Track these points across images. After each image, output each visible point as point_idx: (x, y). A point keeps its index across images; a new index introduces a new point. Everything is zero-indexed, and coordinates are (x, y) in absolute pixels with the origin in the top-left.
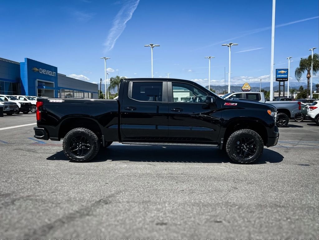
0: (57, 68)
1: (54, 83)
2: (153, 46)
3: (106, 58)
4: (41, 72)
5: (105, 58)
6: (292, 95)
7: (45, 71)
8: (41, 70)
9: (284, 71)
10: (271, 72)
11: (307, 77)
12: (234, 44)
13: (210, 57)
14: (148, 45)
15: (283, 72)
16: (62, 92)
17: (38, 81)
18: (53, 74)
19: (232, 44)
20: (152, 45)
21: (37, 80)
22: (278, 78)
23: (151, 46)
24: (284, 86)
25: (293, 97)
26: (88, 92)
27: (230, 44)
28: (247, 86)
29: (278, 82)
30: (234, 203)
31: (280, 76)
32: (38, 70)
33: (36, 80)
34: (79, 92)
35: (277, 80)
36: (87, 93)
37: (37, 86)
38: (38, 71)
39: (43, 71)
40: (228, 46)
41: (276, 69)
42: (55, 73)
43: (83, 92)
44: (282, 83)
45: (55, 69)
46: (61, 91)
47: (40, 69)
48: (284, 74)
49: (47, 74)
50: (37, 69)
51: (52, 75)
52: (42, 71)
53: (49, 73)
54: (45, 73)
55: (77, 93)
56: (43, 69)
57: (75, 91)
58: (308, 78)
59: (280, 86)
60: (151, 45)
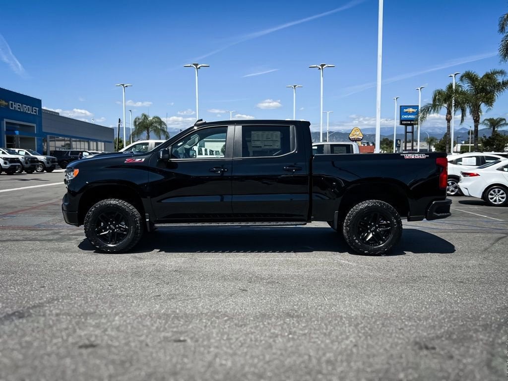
0: (41, 100)
1: (35, 125)
2: (198, 67)
3: (125, 86)
4: (12, 107)
5: (123, 85)
6: (430, 147)
7: (19, 105)
8: (12, 104)
9: (413, 108)
10: (377, 110)
11: (447, 119)
12: (329, 66)
13: (295, 86)
14: (190, 65)
15: (411, 110)
16: (51, 141)
17: (6, 122)
18: (34, 111)
19: (325, 65)
20: (196, 65)
21: (5, 120)
22: (404, 121)
23: (195, 67)
24: (412, 132)
25: (431, 150)
26: (97, 141)
27: (322, 66)
28: (358, 133)
29: (404, 126)
30: (226, 312)
31: (406, 117)
32: (6, 104)
33: (3, 120)
34: (80, 141)
35: (401, 124)
36: (95, 143)
37: (5, 130)
38: (7, 106)
39: (16, 106)
40: (320, 69)
41: (401, 106)
42: (37, 109)
43: (88, 140)
44: (409, 128)
45: (37, 103)
46: (48, 139)
47: (11, 102)
48: (413, 113)
49: (22, 111)
50: (5, 102)
51: (32, 112)
52: (14, 106)
53: (26, 109)
54: (19, 108)
55: (78, 143)
56: (16, 101)
57: (73, 139)
58: (449, 120)
59: (406, 132)
60: (194, 64)
